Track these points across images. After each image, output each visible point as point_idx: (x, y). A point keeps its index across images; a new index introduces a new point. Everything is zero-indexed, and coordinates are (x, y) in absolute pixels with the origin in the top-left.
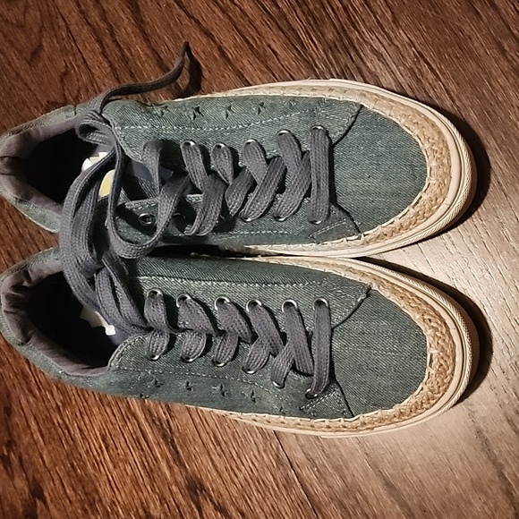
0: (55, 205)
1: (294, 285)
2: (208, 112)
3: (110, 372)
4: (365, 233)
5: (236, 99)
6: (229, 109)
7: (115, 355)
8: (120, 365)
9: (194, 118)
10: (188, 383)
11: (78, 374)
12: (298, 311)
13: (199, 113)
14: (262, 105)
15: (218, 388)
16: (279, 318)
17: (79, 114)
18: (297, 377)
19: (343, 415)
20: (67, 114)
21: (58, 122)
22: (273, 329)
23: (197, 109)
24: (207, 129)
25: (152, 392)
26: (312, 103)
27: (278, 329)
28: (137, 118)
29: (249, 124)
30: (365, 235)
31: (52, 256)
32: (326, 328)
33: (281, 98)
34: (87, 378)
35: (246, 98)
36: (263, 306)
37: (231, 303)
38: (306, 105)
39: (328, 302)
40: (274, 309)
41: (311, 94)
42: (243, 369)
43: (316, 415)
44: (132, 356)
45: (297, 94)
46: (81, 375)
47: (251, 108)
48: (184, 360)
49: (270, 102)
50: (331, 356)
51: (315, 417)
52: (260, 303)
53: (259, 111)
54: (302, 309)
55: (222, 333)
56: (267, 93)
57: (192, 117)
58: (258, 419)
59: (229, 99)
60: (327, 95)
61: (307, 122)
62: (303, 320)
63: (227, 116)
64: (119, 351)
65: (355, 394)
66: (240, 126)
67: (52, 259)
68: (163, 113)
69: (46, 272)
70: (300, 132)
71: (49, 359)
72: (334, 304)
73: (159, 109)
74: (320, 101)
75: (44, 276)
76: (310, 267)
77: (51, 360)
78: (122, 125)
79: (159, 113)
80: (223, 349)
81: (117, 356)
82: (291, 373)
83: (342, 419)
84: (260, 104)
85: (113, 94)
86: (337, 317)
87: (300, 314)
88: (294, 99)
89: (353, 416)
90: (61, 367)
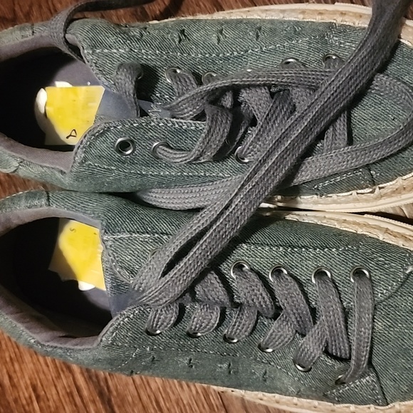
0: (7, 141)
1: (326, 250)
2: (195, 36)
3: (100, 348)
4: (381, 186)
5: (227, 22)
6: (221, 33)
7: (109, 328)
8: (114, 340)
9: (179, 42)
10: (190, 360)
11: (55, 345)
12: (333, 282)
13: (185, 36)
14: (260, 29)
15: (225, 366)
16: (309, 289)
17: (37, 34)
18: (330, 362)
19: (375, 402)
20: (24, 33)
21: (12, 43)
22: (303, 305)
23: (183, 32)
24: (196, 54)
25: (146, 368)
26: (320, 28)
27: (308, 303)
28: (111, 40)
29: (247, 51)
30: (380, 188)
31: (23, 203)
32: (369, 305)
33: (282, 22)
34: (68, 350)
35: (240, 21)
36: (290, 274)
37: (252, 270)
38: (314, 30)
39: (369, 272)
40: (303, 279)
41: (318, 19)
42: (259, 347)
43: (341, 400)
44: (128, 330)
45: (300, 18)
46: (59, 345)
47: (246, 33)
48: (191, 335)
49: (269, 26)
50: (372, 338)
51: (339, 402)
52: (285, 272)
53: (258, 36)
54: (337, 279)
55: (238, 306)
56: (264, 16)
57: (177, 40)
58: (265, 398)
59: (219, 22)
60: (339, 20)
61: (319, 50)
62: (340, 294)
63: (219, 40)
64: (113, 323)
65: (395, 380)
66: (235, 53)
67: (23, 206)
68: (142, 35)
69: (16, 222)
70: (310, 62)
71: (19, 325)
72: (377, 275)
73: (138, 30)
74: (330, 26)
75: (13, 226)
76: (338, 227)
77: (21, 327)
78: (93, 47)
79: (138, 35)
80: (239, 325)
81: (111, 329)
82: (323, 357)
83: (372, 405)
84: (258, 28)
85: (78, 10)
86: (382, 292)
87: (336, 287)
88: (297, 23)
89: (388, 404)
90: (33, 335)
